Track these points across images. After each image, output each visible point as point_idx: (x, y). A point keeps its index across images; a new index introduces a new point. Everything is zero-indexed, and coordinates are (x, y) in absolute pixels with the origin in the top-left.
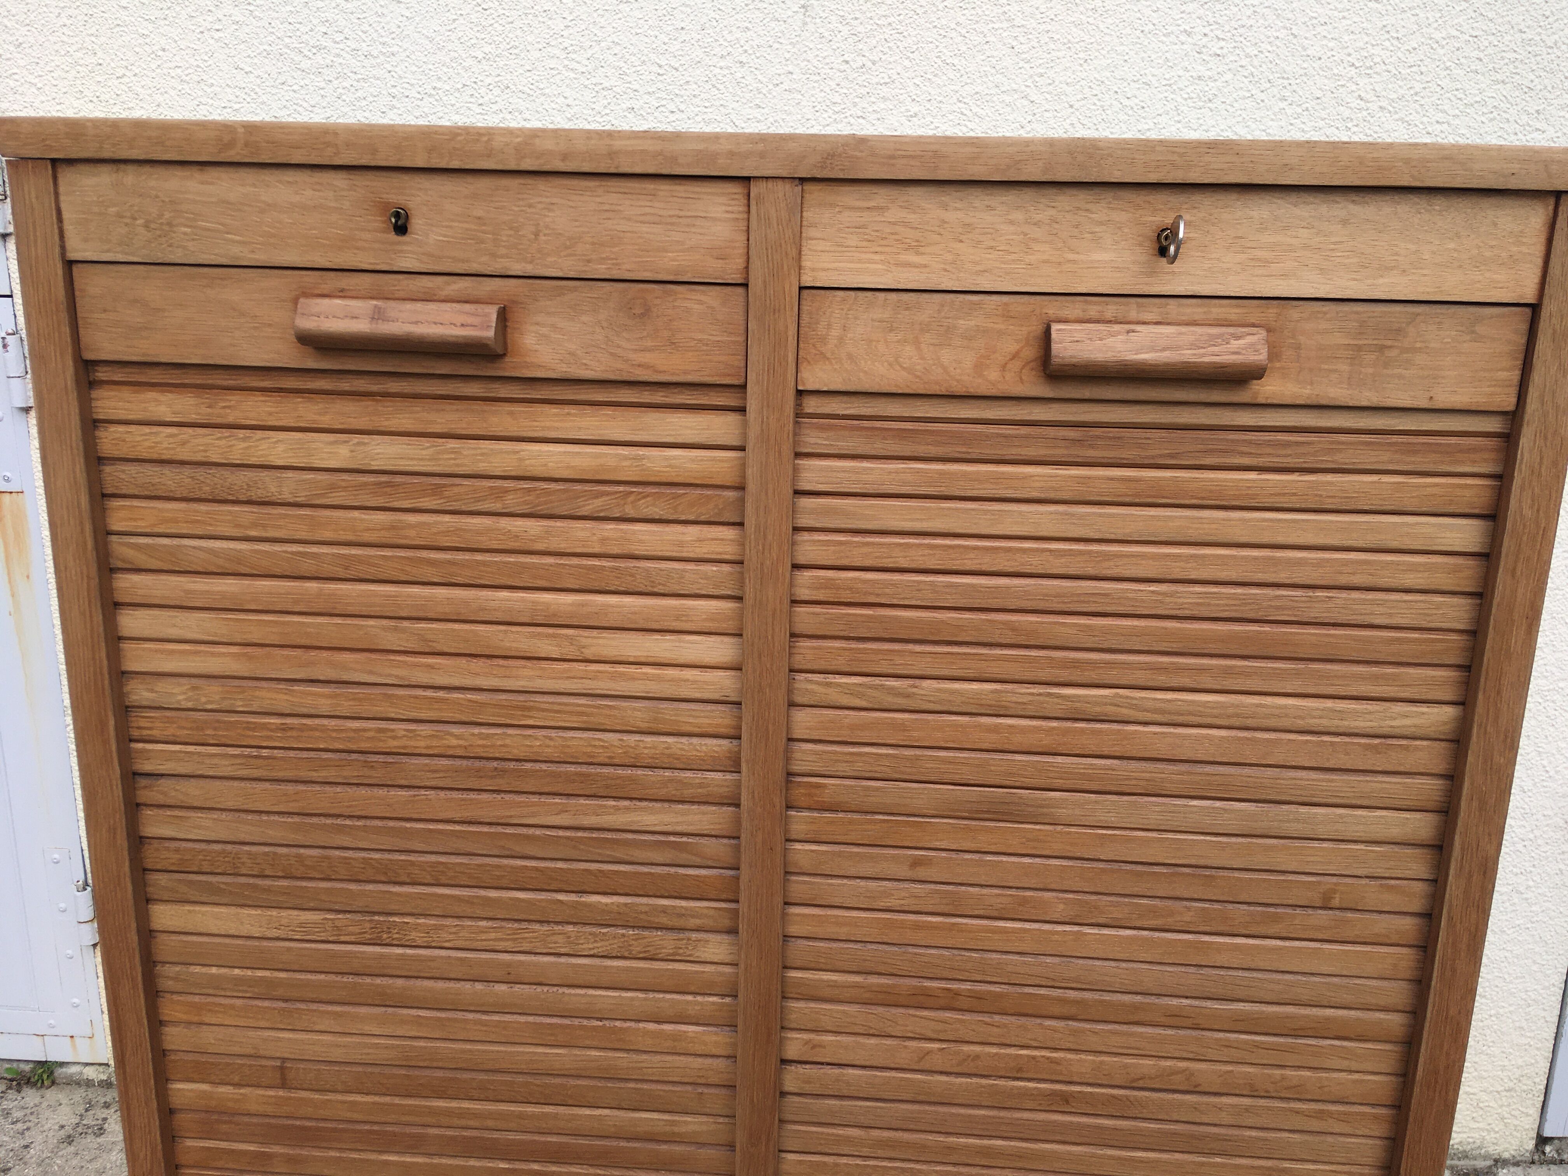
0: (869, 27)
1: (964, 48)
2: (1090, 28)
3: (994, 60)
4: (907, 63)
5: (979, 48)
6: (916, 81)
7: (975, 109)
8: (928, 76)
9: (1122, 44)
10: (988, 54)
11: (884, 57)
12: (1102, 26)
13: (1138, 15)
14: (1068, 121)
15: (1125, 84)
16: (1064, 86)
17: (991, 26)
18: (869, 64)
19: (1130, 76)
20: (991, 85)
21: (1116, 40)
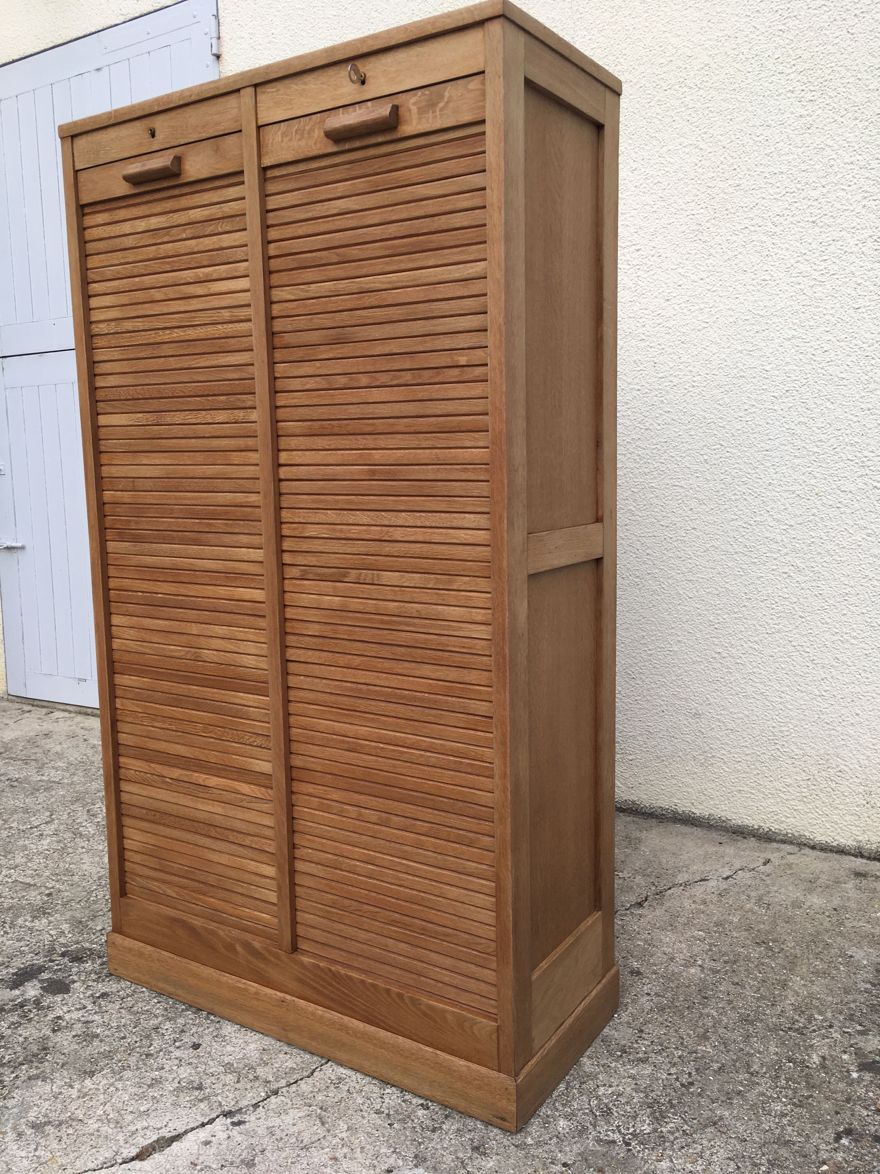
1: (661, 127)
2: (733, 100)
3: (678, 130)
4: (630, 141)
5: (669, 125)
7: (669, 159)
9: (752, 106)
10: (675, 127)
12: (739, 98)
13: (761, 87)
14: (723, 157)
15: (756, 129)
16: (720, 137)
17: (676, 111)
19: (758, 124)
20: (677, 144)
21: (749, 104)
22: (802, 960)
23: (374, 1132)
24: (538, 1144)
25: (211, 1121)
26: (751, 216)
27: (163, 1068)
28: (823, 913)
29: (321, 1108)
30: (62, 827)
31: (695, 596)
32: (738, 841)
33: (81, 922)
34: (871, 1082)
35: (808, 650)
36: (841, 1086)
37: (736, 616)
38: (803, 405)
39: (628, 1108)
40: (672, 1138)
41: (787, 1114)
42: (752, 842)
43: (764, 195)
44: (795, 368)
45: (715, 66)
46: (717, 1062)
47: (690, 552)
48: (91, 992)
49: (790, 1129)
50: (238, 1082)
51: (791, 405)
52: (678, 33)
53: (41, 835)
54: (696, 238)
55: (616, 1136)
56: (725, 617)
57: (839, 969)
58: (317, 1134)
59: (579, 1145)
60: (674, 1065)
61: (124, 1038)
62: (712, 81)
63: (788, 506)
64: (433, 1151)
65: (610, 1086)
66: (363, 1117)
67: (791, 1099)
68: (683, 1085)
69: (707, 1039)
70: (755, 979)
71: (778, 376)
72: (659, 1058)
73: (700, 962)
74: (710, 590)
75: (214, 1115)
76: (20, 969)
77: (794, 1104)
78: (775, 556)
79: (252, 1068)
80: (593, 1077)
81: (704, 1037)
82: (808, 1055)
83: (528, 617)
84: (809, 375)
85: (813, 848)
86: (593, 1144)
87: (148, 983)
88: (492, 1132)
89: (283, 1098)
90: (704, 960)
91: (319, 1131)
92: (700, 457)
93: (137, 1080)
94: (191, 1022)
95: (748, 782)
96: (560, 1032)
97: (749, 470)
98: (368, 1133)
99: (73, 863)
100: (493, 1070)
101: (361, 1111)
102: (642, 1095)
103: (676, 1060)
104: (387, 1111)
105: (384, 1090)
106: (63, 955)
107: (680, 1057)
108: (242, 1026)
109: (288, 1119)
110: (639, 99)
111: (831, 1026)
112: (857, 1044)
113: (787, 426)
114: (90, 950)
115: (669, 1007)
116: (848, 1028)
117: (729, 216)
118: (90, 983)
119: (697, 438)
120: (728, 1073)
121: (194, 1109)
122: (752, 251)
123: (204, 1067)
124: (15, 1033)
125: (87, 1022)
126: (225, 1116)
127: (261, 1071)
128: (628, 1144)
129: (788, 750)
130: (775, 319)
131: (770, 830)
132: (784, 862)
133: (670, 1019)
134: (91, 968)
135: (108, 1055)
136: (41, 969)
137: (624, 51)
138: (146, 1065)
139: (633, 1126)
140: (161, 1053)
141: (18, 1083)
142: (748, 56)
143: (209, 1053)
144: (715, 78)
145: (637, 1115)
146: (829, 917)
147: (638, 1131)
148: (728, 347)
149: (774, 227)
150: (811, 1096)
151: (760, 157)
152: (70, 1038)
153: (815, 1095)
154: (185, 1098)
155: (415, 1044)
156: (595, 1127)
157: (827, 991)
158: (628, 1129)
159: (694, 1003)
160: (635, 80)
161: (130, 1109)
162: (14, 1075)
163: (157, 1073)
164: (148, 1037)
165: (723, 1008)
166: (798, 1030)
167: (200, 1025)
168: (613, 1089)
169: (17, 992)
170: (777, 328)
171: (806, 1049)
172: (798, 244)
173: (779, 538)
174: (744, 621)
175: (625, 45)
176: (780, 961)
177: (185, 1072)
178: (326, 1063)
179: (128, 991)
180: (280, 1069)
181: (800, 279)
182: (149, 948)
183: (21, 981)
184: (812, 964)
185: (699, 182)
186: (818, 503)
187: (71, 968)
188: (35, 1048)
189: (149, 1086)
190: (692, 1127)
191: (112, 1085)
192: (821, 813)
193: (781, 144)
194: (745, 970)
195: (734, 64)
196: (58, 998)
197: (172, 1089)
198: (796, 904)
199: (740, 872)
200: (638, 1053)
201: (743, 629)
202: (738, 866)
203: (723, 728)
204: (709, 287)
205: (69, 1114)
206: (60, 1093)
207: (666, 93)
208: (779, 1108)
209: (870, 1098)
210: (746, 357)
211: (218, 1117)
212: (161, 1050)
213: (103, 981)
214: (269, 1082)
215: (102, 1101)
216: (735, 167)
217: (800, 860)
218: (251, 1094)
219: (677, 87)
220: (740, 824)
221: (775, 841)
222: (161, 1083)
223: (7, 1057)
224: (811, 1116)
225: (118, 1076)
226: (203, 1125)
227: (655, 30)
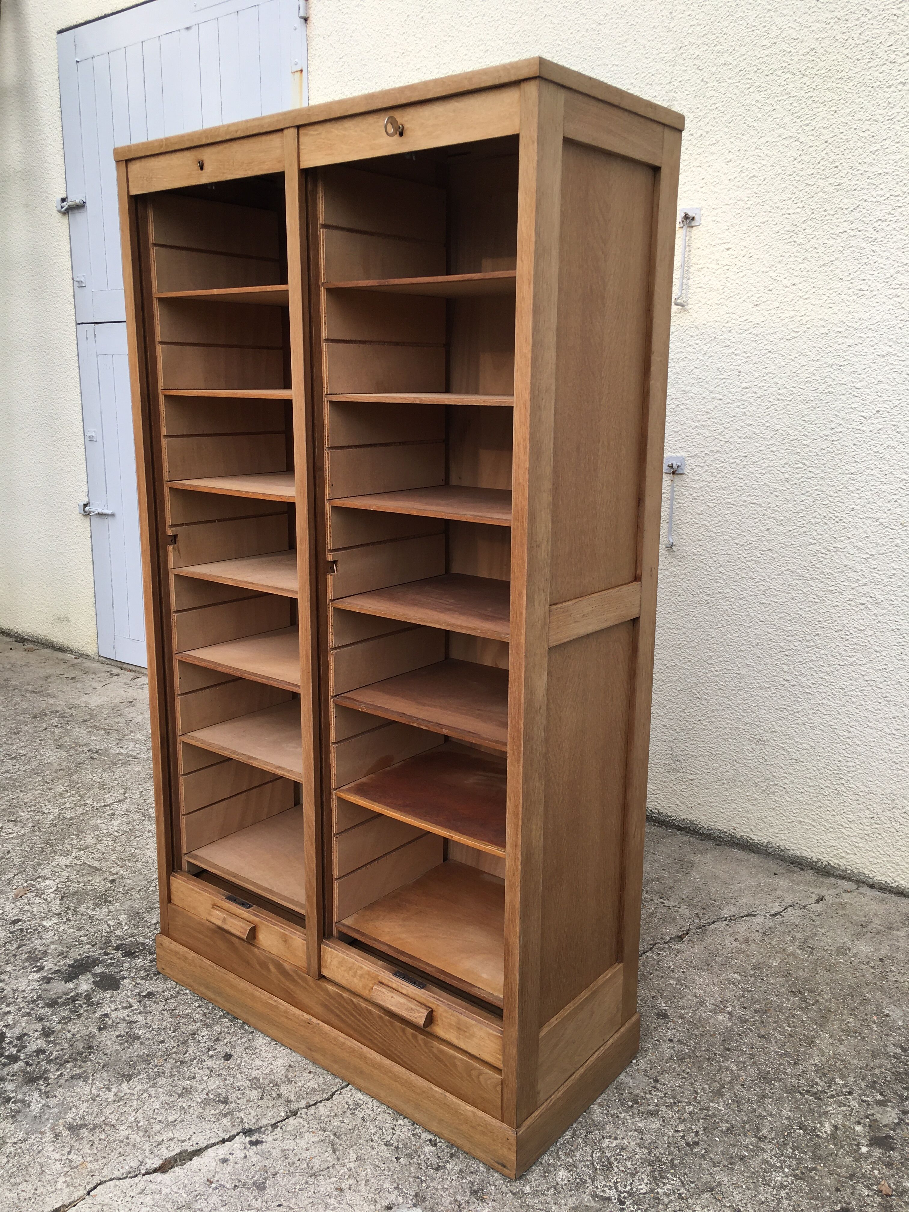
0: (705, 112)
1: (760, 115)
2: (838, 90)
3: (778, 120)
4: (726, 130)
5: (769, 114)
6: (732, 140)
7: (766, 152)
8: (739, 136)
9: (859, 97)
10: (774, 117)
11: (713, 128)
12: (846, 88)
13: (870, 77)
14: (825, 152)
15: (862, 123)
16: (822, 130)
17: (776, 99)
18: (705, 134)
19: (864, 118)
20: (776, 136)
21: (855, 96)
22: (836, 1015)
23: (382, 1165)
24: (535, 1194)
25: (231, 1139)
26: (851, 219)
27: (194, 1078)
28: (868, 963)
29: (335, 1134)
30: (133, 807)
31: (767, 620)
32: (795, 872)
33: (138, 913)
34: (880, 1158)
35: (881, 686)
36: (848, 1160)
37: (808, 644)
38: (893, 428)
39: (629, 1164)
40: (666, 1200)
41: (786, 1186)
42: (809, 875)
43: (866, 197)
44: (888, 387)
45: (822, 50)
46: (727, 1122)
47: (764, 574)
48: (138, 991)
49: (786, 1202)
50: (262, 1099)
51: (881, 427)
52: (784, 12)
53: (113, 814)
54: (791, 240)
55: (613, 1194)
56: (796, 644)
57: (871, 1029)
58: (327, 1161)
59: (574, 1199)
60: (683, 1121)
61: (162, 1042)
62: (817, 68)
63: (870, 534)
64: (433, 1191)
65: (616, 1139)
66: (373, 1148)
67: (793, 1170)
68: (688, 1144)
69: (722, 1095)
70: (782, 1033)
71: (868, 395)
72: (670, 1112)
73: (729, 1009)
74: (783, 615)
75: (235, 1132)
76: (76, 961)
77: (796, 1176)
78: (853, 585)
79: (277, 1084)
80: (600, 1126)
81: (719, 1093)
82: (820, 1123)
83: (548, 690)
84: (901, 397)
85: (872, 886)
86: (589, 1199)
87: (191, 986)
88: (493, 1176)
89: (301, 1120)
90: (734, 1006)
91: (329, 1159)
92: (781, 475)
93: (169, 1088)
94: (226, 1030)
95: (810, 814)
96: (569, 1083)
97: (832, 493)
98: (375, 1165)
99: (139, 848)
100: (496, 1118)
101: (372, 1141)
102: (645, 1151)
103: (686, 1116)
104: (396, 1144)
105: (397, 1121)
106: (117, 948)
107: (690, 1113)
108: (273, 1039)
109: (302, 1143)
110: (737, 84)
111: (850, 1093)
112: (873, 1115)
113: (875, 449)
114: (143, 944)
115: (690, 1057)
116: (868, 1096)
117: (827, 218)
118: (139, 981)
119: (779, 455)
120: (735, 1136)
121: (217, 1123)
122: (849, 258)
123: (232, 1079)
124: (64, 1029)
125: (131, 1022)
126: (245, 1133)
127: (284, 1089)
128: (622, 1203)
129: (853, 786)
130: (870, 334)
131: (829, 864)
132: (837, 900)
133: (689, 1071)
134: (141, 964)
135: (146, 1059)
136: (95, 962)
137: (725, 30)
138: (179, 1072)
139: (631, 1184)
140: (195, 1061)
141: (62, 1081)
142: (858, 42)
143: (239, 1065)
144: (821, 64)
145: (637, 1173)
146: (873, 967)
147: (635, 1190)
148: (818, 360)
149: (875, 233)
150: (814, 1169)
151: (864, 155)
152: (113, 1038)
153: (819, 1167)
154: (210, 1112)
155: (426, 1084)
156: (593, 1181)
157: (854, 1053)
158: (626, 1186)
159: (715, 1054)
160: (735, 62)
161: (159, 1118)
162: (59, 1073)
163: (188, 1082)
164: (185, 1043)
165: (744, 1063)
166: (816, 1093)
167: (234, 1035)
168: (618, 1141)
169: (70, 985)
170: (872, 343)
171: (820, 1116)
172: (900, 253)
173: (858, 567)
174: (816, 650)
175: (726, 24)
176: (812, 1014)
177: (214, 1084)
178: (347, 1086)
179: (173, 992)
180: (303, 1089)
181: (899, 292)
182: (193, 954)
183: (75, 974)
184: (844, 1021)
185: (797, 178)
186: (902, 533)
187: (123, 964)
188: (80, 1046)
189: (180, 1096)
190: (688, 1191)
191: (145, 1091)
192: (882, 852)
193: (888, 142)
194: (775, 1022)
195: (843, 50)
196: (108, 994)
197: (200, 1100)
198: (842, 951)
199: (789, 909)
200: (649, 1105)
201: (814, 658)
202: (788, 901)
203: (787, 757)
204: (801, 294)
205: (104, 1118)
206: (98, 1096)
207: (768, 78)
208: (779, 1178)
209: (875, 1177)
210: (836, 372)
211: (238, 1134)
212: (195, 1058)
213: (151, 979)
214: (290, 1101)
215: (135, 1107)
216: (837, 164)
217: (857, 899)
218: (272, 1113)
219: (779, 73)
220: (799, 855)
221: (833, 875)
222: (190, 1093)
223: (55, 1053)
224: (811, 1191)
225: (152, 1082)
226: (223, 1141)
227: (759, 8)
